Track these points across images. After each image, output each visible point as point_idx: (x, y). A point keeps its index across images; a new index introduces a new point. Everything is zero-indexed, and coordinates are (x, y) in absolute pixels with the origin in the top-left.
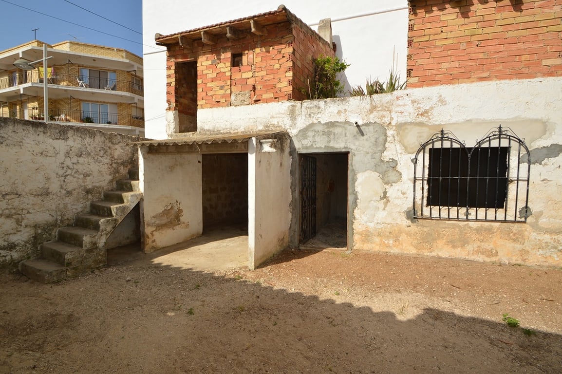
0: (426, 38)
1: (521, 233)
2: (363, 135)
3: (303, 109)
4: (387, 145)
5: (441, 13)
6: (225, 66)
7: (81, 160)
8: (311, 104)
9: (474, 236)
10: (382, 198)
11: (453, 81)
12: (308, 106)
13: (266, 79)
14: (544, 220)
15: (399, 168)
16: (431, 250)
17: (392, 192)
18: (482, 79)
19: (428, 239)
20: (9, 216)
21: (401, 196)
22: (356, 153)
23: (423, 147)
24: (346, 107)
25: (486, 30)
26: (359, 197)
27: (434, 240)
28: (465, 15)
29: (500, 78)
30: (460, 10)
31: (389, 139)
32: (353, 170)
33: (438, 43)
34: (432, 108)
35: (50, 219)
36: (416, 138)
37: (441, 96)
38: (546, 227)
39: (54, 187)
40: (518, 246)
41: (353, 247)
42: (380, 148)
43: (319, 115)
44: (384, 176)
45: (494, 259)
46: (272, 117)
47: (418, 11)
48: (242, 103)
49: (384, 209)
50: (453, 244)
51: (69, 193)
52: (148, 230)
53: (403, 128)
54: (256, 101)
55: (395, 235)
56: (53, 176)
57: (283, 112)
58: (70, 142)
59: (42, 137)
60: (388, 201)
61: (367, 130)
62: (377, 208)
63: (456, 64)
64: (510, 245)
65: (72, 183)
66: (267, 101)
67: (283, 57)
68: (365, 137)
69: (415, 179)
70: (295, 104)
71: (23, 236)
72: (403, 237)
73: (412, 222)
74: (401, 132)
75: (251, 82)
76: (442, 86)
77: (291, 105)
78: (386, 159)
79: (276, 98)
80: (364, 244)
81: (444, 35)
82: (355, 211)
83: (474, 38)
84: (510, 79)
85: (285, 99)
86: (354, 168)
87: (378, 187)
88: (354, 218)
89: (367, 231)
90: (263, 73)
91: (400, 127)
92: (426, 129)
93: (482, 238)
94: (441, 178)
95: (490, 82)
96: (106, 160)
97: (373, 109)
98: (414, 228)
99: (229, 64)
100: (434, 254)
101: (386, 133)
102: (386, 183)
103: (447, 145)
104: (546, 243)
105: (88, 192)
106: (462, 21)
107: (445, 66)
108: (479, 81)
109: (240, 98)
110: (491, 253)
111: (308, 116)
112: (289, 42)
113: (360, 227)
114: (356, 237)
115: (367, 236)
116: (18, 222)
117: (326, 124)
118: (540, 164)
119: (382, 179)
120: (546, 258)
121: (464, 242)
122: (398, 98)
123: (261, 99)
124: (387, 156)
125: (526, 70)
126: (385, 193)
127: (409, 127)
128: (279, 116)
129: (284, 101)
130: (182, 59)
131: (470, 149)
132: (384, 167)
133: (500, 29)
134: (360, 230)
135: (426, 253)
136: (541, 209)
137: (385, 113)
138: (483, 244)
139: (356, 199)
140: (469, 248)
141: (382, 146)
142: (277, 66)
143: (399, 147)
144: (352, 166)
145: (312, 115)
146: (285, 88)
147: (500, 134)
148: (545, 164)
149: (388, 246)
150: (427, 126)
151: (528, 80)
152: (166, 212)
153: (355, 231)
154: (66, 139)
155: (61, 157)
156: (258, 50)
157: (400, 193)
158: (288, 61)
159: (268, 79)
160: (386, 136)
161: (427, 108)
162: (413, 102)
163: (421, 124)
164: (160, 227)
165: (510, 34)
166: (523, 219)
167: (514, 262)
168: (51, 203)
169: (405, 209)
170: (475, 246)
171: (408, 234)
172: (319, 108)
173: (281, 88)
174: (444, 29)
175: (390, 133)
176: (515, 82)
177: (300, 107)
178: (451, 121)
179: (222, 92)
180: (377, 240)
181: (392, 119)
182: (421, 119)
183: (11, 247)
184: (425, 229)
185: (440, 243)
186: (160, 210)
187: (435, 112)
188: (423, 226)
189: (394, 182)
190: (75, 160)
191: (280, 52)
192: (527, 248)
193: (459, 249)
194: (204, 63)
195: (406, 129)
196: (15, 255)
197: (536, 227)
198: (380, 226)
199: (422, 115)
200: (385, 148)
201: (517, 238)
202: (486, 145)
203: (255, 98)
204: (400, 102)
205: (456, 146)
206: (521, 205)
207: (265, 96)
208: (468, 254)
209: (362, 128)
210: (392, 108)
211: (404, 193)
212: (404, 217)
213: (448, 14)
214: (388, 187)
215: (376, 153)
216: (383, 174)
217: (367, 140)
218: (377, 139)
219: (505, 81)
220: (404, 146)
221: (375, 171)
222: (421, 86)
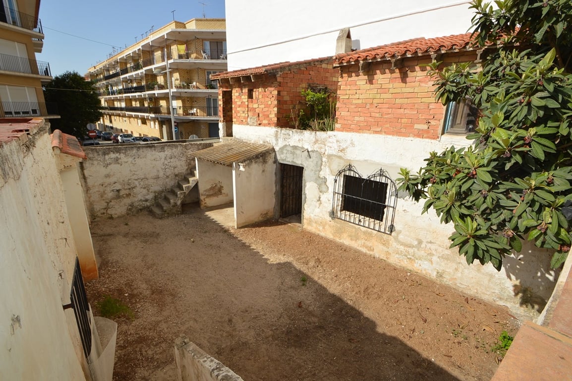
0: (347, 97)
1: (388, 241)
2: (310, 158)
3: (282, 134)
4: (322, 167)
5: (357, 78)
6: (245, 98)
7: (172, 160)
8: (286, 131)
9: (362, 236)
10: (318, 201)
11: (360, 131)
12: (284, 133)
13: (264, 110)
14: (402, 237)
15: (327, 183)
16: (340, 238)
17: (324, 197)
18: (376, 132)
19: (339, 231)
20: (145, 188)
21: (327, 201)
22: (307, 169)
23: (340, 173)
24: (303, 137)
25: (383, 96)
26: (307, 197)
27: (342, 232)
28: (371, 81)
29: (387, 133)
30: (368, 77)
31: (323, 163)
32: (305, 179)
33: (354, 102)
34: (347, 147)
35: (161, 189)
36: (338, 165)
37: (352, 140)
38: (402, 241)
39: (161, 174)
40: (385, 249)
41: (303, 227)
42: (319, 169)
43: (289, 140)
45: (371, 253)
46: (267, 137)
47: (344, 75)
48: (253, 124)
49: (319, 208)
50: (351, 237)
51: (168, 177)
52: (202, 198)
53: (331, 158)
54: (260, 124)
55: (323, 224)
56: (160, 169)
57: (272, 134)
58: (166, 153)
59: (154, 152)
60: (321, 203)
61: (313, 155)
62: (315, 206)
63: (362, 119)
64: (381, 247)
65: (169, 172)
66: (265, 125)
67: (273, 97)
68: (311, 160)
69: (335, 193)
70: (278, 130)
71: (150, 196)
72: (327, 227)
73: (332, 219)
74: (330, 160)
75: (257, 111)
76: (353, 133)
77: (276, 130)
78: (321, 177)
79: (269, 124)
80: (308, 226)
81: (357, 96)
82: (305, 205)
83: (375, 101)
84: (393, 135)
85: (273, 126)
87: (316, 192)
88: (304, 209)
89: (310, 218)
90: (263, 106)
91: (330, 156)
92: (342, 161)
93: (366, 238)
95: (381, 136)
96: (184, 159)
97: (316, 141)
98: (333, 223)
99: (247, 97)
100: (341, 241)
101: (322, 159)
102: (320, 192)
103: (352, 174)
104: (401, 251)
105: (176, 175)
106: (368, 86)
107: (357, 119)
108: (373, 133)
109: (252, 120)
110: (372, 249)
111: (284, 139)
112: (276, 86)
113: (307, 215)
114: (305, 220)
115: (310, 221)
116: (148, 190)
117: (293, 146)
118: (404, 199)
119: (319, 189)
120: (400, 260)
121: (356, 238)
122: (329, 137)
123: (262, 123)
124: (322, 174)
125: (403, 130)
126: (320, 198)
127: (334, 158)
128: (270, 136)
130: (226, 88)
131: (364, 179)
132: (321, 181)
133: (391, 96)
134: (307, 218)
135: (337, 240)
136: (401, 229)
137: (322, 145)
138: (366, 242)
139: (306, 198)
140: (360, 242)
141: (319, 168)
142: (270, 103)
143: (328, 170)
144: (305, 177)
145: (286, 139)
146: (273, 118)
147: (380, 173)
148: (406, 200)
149: (319, 230)
150: (343, 159)
151: (404, 138)
152: (212, 188)
153: (305, 217)
154: (164, 151)
155: (163, 160)
156: (260, 90)
158: (275, 100)
160: (322, 161)
161: (344, 147)
162: (337, 141)
163: (340, 157)
164: (209, 196)
165: (398, 101)
166: (389, 233)
167: (381, 257)
168: (160, 182)
169: (329, 210)
170: (362, 242)
171: (330, 226)
172: (289, 135)
173: (271, 118)
174: (358, 91)
175: (324, 159)
176: (395, 138)
177: (280, 132)
178: (357, 159)
179: (243, 115)
180: (314, 225)
181: (325, 150)
182: (340, 154)
183: (146, 200)
184: (338, 225)
185: (345, 235)
186: (209, 187)
187: (348, 150)
188: (337, 223)
189: (325, 192)
190: (169, 161)
191: (271, 93)
192: (390, 252)
193: (354, 242)
194: (235, 93)
195: (332, 159)
196: (148, 204)
197: (396, 239)
198: (316, 218)
199: (341, 151)
200: (321, 169)
201: (385, 243)
202: (372, 179)
203: (259, 123)
204: (330, 140)
205: (357, 176)
206: (389, 224)
207: (264, 122)
208: (358, 246)
209: (310, 153)
210: (326, 143)
211: (329, 201)
212: (328, 215)
213: (361, 80)
214: (321, 194)
215: (316, 171)
216: (320, 186)
217: (312, 162)
218: (317, 162)
219: (390, 137)
220: (330, 170)
221: (316, 183)
222: (342, 131)
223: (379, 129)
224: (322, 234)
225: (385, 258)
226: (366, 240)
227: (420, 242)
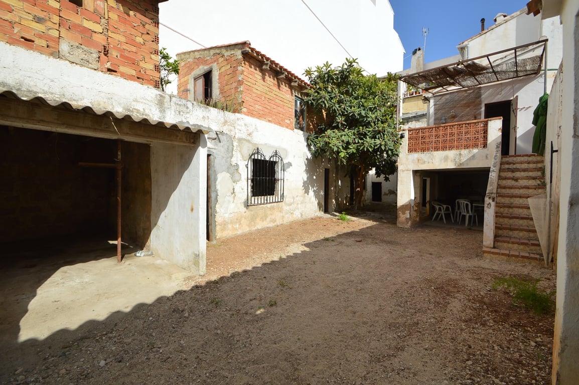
0: (249, 84)
1: (282, 207)
2: (220, 142)
3: (172, 104)
4: (234, 153)
5: (255, 71)
8: (180, 101)
9: (269, 212)
10: (232, 194)
11: (260, 118)
12: (177, 102)
13: (124, 47)
14: (287, 199)
15: (240, 170)
16: (255, 226)
17: (237, 188)
18: (269, 121)
19: (253, 219)
22: (216, 156)
23: (250, 157)
24: (209, 115)
25: (270, 94)
26: (219, 194)
27: (256, 218)
28: (264, 79)
29: (275, 123)
30: (262, 75)
31: (235, 148)
32: (215, 171)
33: (254, 91)
34: (253, 132)
36: (248, 150)
37: (256, 125)
38: (288, 203)
40: (282, 214)
41: (216, 237)
42: (230, 155)
43: (188, 115)
44: (232, 176)
45: (275, 224)
46: (136, 100)
47: (246, 63)
48: (84, 63)
49: (233, 202)
50: (262, 219)
54: (109, 70)
55: (239, 220)
57: (149, 98)
60: (235, 195)
61: (223, 139)
62: (229, 202)
63: (261, 108)
64: (279, 214)
66: (126, 77)
67: (148, 34)
68: (222, 144)
69: (248, 179)
70: (163, 95)
72: (243, 221)
73: (247, 209)
74: (240, 144)
75: (100, 39)
76: (256, 119)
77: (159, 95)
78: (233, 164)
79: (138, 78)
80: (222, 232)
81: (256, 87)
82: (217, 206)
83: (267, 96)
84: (278, 125)
85: (151, 84)
86: (215, 169)
87: (230, 184)
88: (216, 212)
89: (224, 221)
90: (121, 38)
91: (240, 140)
92: (251, 145)
93: (271, 213)
94: (258, 178)
95: (272, 124)
97: (225, 122)
98: (248, 213)
100: (256, 228)
101: (233, 143)
102: (234, 182)
103: (259, 157)
104: (288, 210)
106: (262, 81)
107: (257, 106)
109: (79, 54)
110: (274, 221)
111: (177, 113)
112: (154, 20)
113: (220, 219)
114: (218, 228)
115: (225, 224)
119: (232, 178)
120: (288, 218)
121: (266, 217)
122: (238, 119)
123: (117, 70)
124: (234, 161)
125: (281, 122)
126: (234, 189)
127: (244, 142)
128: (145, 101)
129: (150, 87)
131: (268, 161)
132: (233, 169)
133: (274, 96)
134: (220, 222)
135: (254, 229)
137: (232, 128)
139: (217, 195)
140: (268, 219)
141: (231, 153)
142: (140, 40)
143: (239, 155)
144: (214, 167)
145: (182, 113)
146: (150, 71)
147: (276, 154)
148: (287, 172)
149: (236, 229)
150: (251, 143)
153: (217, 223)
156: (112, 3)
157: (241, 190)
158: (153, 41)
159: (129, 50)
160: (233, 146)
161: (251, 131)
162: (245, 125)
163: (248, 141)
165: (277, 101)
166: (283, 200)
167: (281, 223)
169: (243, 201)
170: (270, 218)
171: (245, 218)
172: (187, 108)
173: (145, 69)
174: (256, 83)
175: (235, 144)
176: (279, 127)
177: (169, 100)
178: (260, 143)
179: (39, 27)
180: (230, 226)
181: (236, 133)
182: (249, 138)
184: (252, 213)
185: (258, 220)
187: (254, 134)
188: (251, 211)
189: (238, 181)
191: (144, 26)
192: (284, 215)
193: (264, 222)
195: (242, 143)
197: (286, 203)
198: (232, 215)
199: (249, 135)
200: (232, 155)
201: (281, 210)
202: (272, 160)
203: (108, 65)
204: (239, 122)
205: (263, 158)
207: (122, 69)
208: (268, 224)
209: (219, 136)
210: (236, 125)
211: (242, 189)
212: (243, 206)
213: (258, 74)
214: (234, 184)
215: (228, 158)
216: (232, 175)
217: (223, 147)
218: (228, 147)
219: (276, 126)
220: (242, 154)
221: (228, 172)
222: (248, 115)
223: (270, 119)
224: (239, 232)
225: (282, 223)
226: (271, 215)
227: (294, 198)
